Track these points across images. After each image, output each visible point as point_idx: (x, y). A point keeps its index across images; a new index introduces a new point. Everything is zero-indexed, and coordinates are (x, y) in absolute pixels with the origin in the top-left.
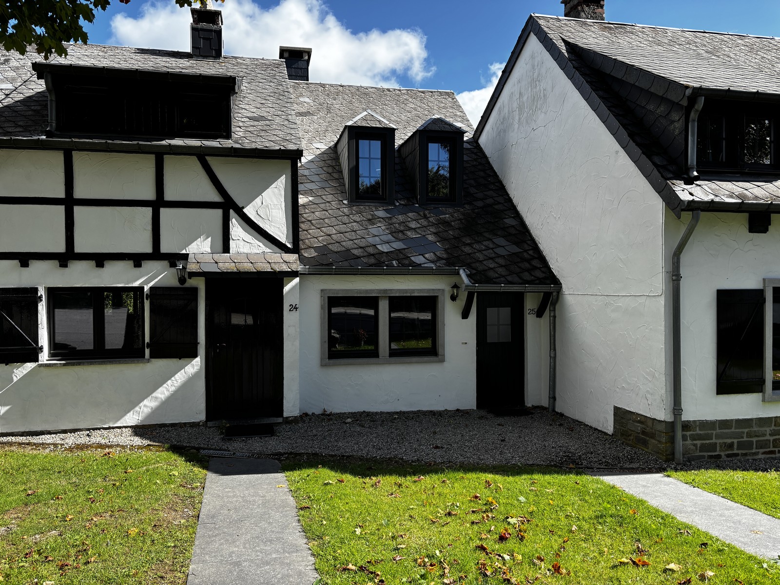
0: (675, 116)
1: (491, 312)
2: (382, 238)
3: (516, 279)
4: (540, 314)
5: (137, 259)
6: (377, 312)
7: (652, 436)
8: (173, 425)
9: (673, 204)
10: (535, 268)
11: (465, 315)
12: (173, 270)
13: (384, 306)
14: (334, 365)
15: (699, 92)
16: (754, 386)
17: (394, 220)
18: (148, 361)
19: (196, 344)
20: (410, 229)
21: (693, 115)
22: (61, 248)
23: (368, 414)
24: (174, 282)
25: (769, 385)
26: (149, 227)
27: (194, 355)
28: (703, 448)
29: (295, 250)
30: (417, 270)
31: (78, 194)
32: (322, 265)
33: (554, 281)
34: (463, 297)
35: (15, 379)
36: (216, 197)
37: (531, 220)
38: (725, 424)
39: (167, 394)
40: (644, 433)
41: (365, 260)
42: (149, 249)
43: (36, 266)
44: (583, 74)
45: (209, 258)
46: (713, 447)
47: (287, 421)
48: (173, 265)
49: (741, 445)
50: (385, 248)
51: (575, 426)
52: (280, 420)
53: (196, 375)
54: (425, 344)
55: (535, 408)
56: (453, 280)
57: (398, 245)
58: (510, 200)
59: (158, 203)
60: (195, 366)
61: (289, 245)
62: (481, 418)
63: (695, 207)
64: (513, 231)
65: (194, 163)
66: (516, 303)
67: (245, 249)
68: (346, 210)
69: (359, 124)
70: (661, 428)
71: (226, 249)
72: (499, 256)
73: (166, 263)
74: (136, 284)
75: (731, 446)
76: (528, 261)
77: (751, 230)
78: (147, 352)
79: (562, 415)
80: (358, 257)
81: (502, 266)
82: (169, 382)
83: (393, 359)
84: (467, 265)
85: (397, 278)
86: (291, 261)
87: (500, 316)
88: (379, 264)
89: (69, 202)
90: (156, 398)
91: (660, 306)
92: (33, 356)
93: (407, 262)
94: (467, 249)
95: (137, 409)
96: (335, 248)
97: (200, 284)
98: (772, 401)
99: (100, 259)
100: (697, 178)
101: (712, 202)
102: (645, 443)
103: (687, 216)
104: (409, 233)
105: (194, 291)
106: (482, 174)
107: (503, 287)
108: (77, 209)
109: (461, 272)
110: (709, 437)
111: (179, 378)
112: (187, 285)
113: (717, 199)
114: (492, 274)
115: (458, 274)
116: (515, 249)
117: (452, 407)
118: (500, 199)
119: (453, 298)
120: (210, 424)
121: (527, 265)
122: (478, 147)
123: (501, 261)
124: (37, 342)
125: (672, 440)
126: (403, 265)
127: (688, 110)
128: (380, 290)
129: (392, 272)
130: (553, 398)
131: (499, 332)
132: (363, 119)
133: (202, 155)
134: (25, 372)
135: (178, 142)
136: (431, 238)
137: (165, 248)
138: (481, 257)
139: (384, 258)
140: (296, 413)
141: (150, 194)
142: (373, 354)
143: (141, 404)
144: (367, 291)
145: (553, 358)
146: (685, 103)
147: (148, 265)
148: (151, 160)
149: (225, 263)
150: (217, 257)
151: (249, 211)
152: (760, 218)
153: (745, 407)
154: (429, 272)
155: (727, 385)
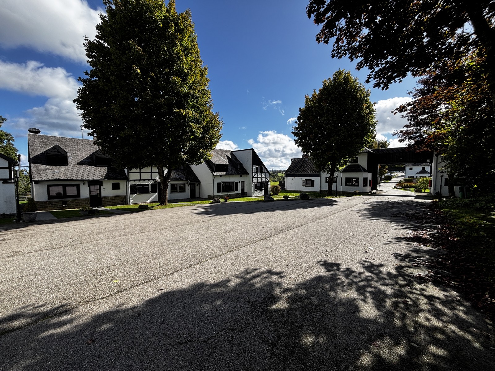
0: (214, 166)
3: (195, 181)
4: (197, 185)
6: (177, 186)
8: (154, 201)
9: (213, 175)
11: (188, 186)
12: (154, 181)
14: (172, 193)
16: (221, 192)
18: (150, 193)
19: (157, 191)
22: (139, 179)
23: (177, 199)
24: (154, 183)
26: (150, 176)
30: (182, 180)
31: (141, 172)
33: (199, 181)
41: (176, 179)
42: (150, 179)
43: (136, 181)
45: (158, 180)
53: (157, 195)
59: (151, 173)
63: (215, 175)
65: (156, 167)
66: (194, 184)
72: (192, 178)
73: (152, 180)
74: (149, 183)
76: (196, 179)
82: (153, 196)
83: (179, 192)
87: (193, 186)
90: (152, 198)
91: (212, 184)
92: (136, 193)
94: (188, 177)
99: (144, 180)
100: (215, 172)
104: (180, 175)
105: (156, 184)
107: (193, 182)
108: (141, 174)
111: (155, 195)
113: (217, 174)
114: (192, 180)
115: (188, 181)
116: (194, 177)
117: (187, 197)
119: (187, 184)
120: (159, 201)
124: (136, 191)
128: (178, 183)
129: (179, 180)
130: (200, 196)
131: (192, 188)
134: (135, 195)
136: (184, 176)
138: (190, 178)
142: (177, 192)
143: (150, 199)
144: (176, 183)
145: (199, 191)
147: (150, 181)
148: (150, 167)
152: (221, 176)
153: (220, 194)
154: (184, 180)
155: (218, 192)
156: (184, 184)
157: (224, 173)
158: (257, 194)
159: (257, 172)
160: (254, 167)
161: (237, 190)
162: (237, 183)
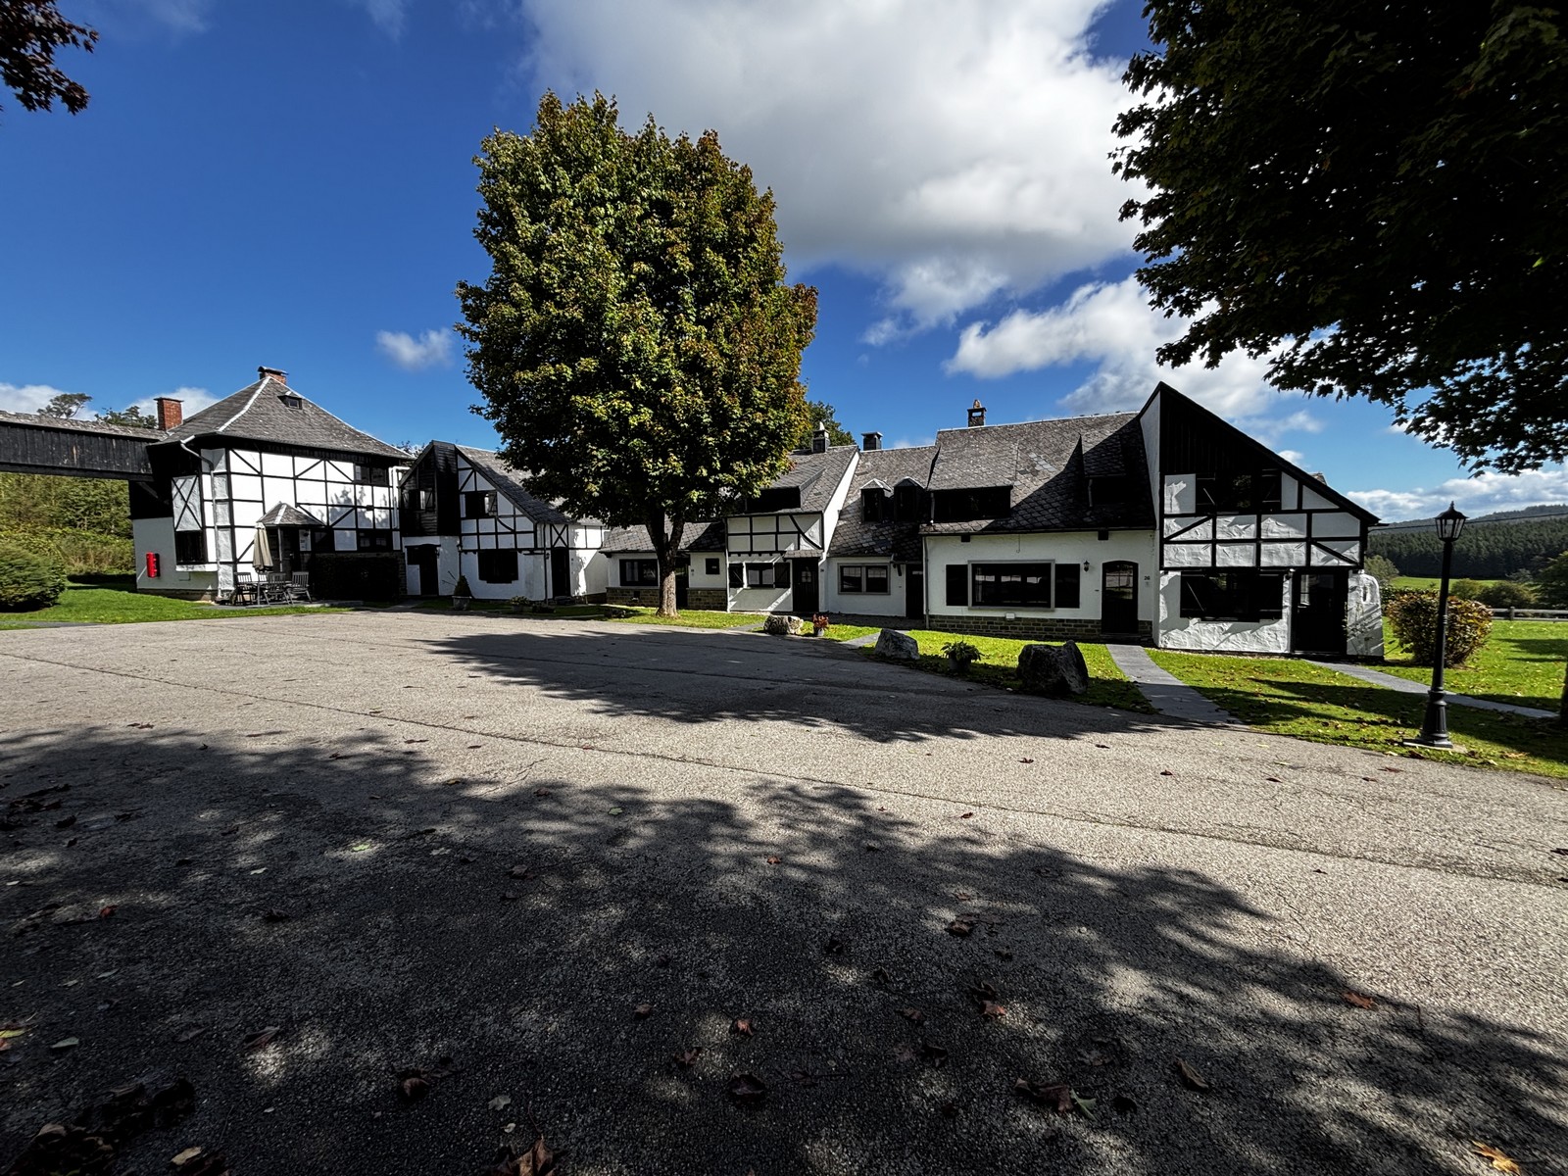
2: (868, 540)
5: (771, 553)
11: (900, 574)
13: (864, 570)
14: (842, 594)
16: (963, 604)
17: (877, 531)
18: (775, 589)
19: (790, 583)
20: (882, 535)
22: (749, 550)
23: (857, 615)
24: (783, 561)
25: (970, 604)
26: (775, 542)
27: (789, 588)
28: (941, 626)
29: (822, 548)
30: (879, 554)
31: (754, 531)
35: (738, 593)
36: (795, 530)
38: (950, 617)
42: (774, 550)
43: (741, 556)
45: (794, 552)
46: (945, 626)
48: (782, 555)
50: (866, 545)
54: (883, 587)
59: (777, 533)
61: (820, 546)
65: (788, 518)
67: (805, 548)
68: (858, 527)
69: (866, 488)
71: (799, 549)
74: (771, 562)
75: (953, 626)
77: (963, 541)
78: (775, 586)
80: (852, 550)
82: (782, 596)
83: (869, 594)
92: (743, 586)
93: (872, 551)
95: (772, 605)
96: (845, 545)
97: (791, 561)
98: (971, 610)
99: (761, 554)
105: (789, 564)
108: (753, 536)
110: (943, 622)
111: (785, 595)
112: (786, 562)
120: (796, 609)
124: (743, 582)
128: (861, 564)
134: (740, 590)
136: (889, 539)
137: (779, 549)
139: (863, 550)
140: (824, 611)
141: (774, 530)
143: (774, 603)
144: (855, 564)
147: (774, 555)
148: (774, 518)
149: (799, 554)
151: (807, 534)
152: (965, 537)
153: (959, 611)
154: (884, 555)
155: (951, 601)
156: (884, 567)
158: (1210, 639)
159: (1203, 513)
160: (1180, 486)
162: (1068, 571)
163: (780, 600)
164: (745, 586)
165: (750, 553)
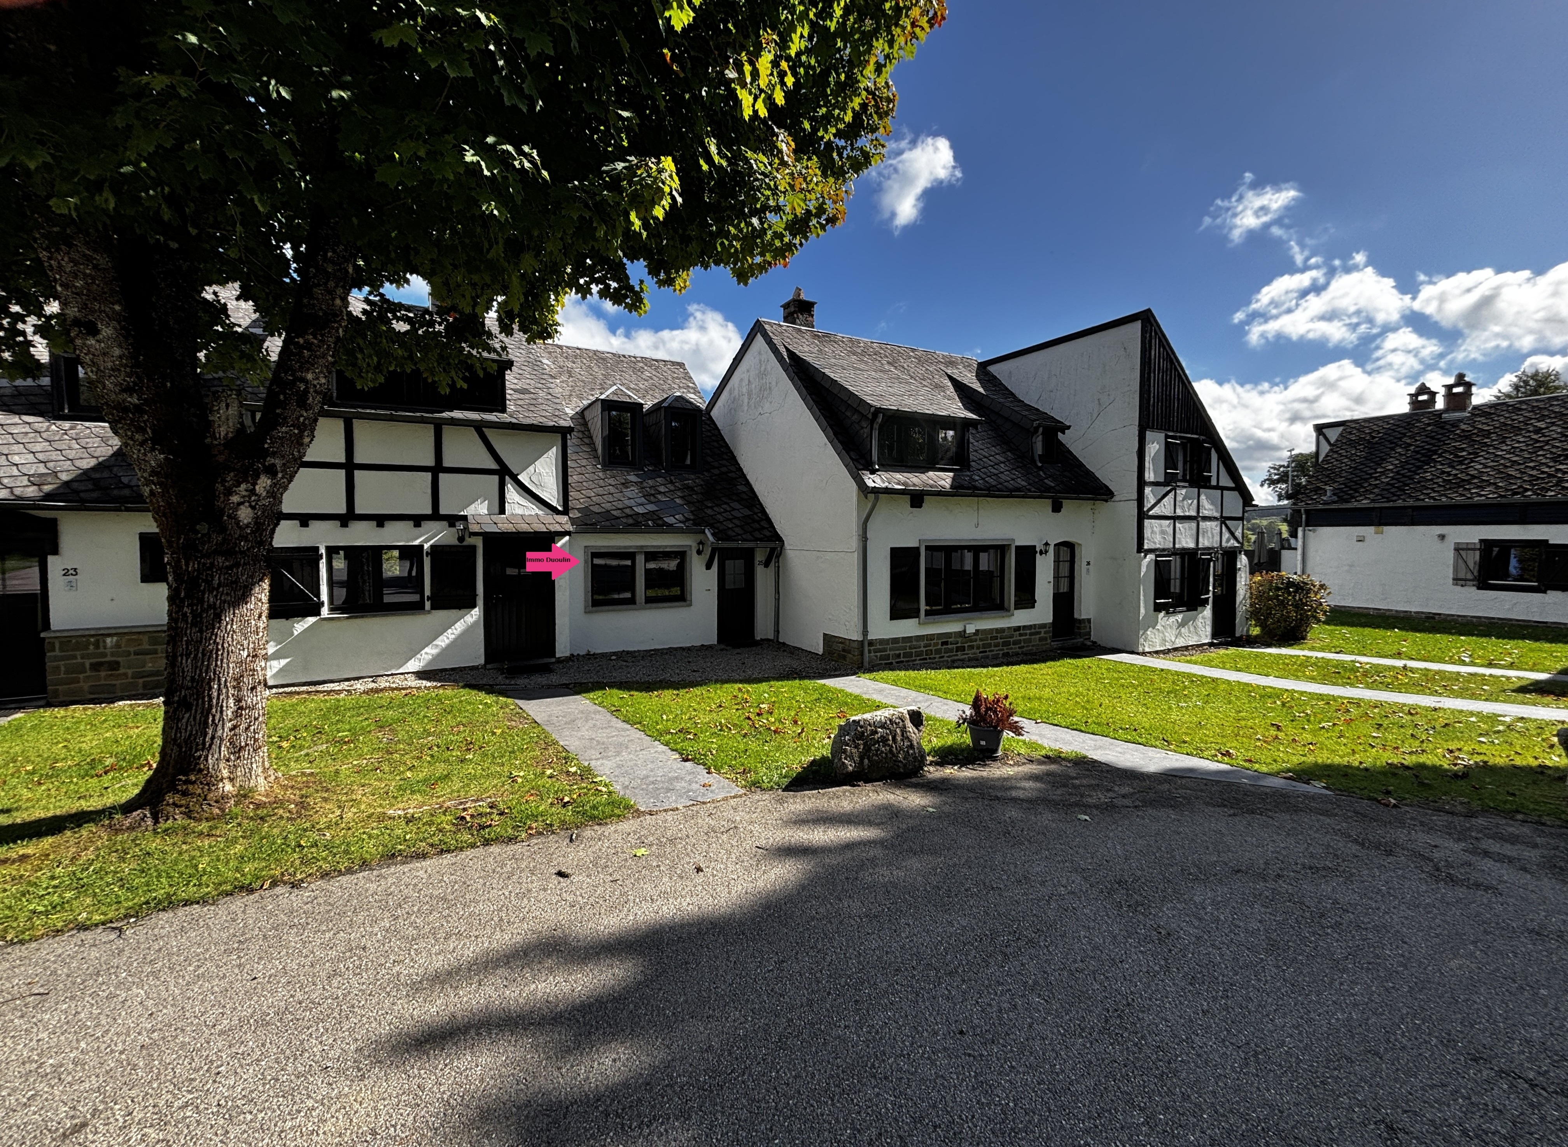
0: (864, 424)
1: (729, 563)
2: (637, 500)
3: (750, 537)
4: (767, 564)
5: (417, 520)
6: (634, 563)
7: (849, 652)
8: (453, 669)
9: (863, 488)
10: (764, 528)
11: (709, 566)
12: (453, 530)
13: (640, 559)
14: (596, 612)
15: (879, 410)
16: (913, 613)
17: (645, 484)
18: (429, 612)
19: (475, 595)
20: (660, 493)
21: (876, 426)
22: (342, 509)
23: (628, 652)
24: (454, 541)
25: (922, 613)
26: (429, 491)
27: (474, 606)
28: (881, 658)
29: (565, 512)
30: (670, 529)
31: (358, 459)
32: (586, 524)
33: (777, 538)
34: (708, 551)
35: (296, 633)
36: (494, 466)
37: (759, 489)
38: (895, 640)
39: (447, 641)
40: (844, 650)
41: (624, 520)
42: (428, 511)
43: (316, 526)
44: (800, 379)
45: (487, 520)
46: (887, 657)
47: (560, 661)
48: (452, 525)
49: (905, 655)
50: (640, 510)
51: (795, 651)
52: (553, 660)
53: (476, 623)
54: (676, 591)
55: (762, 640)
56: (700, 537)
57: (651, 507)
58: (741, 469)
59: (437, 469)
60: (475, 615)
61: (560, 508)
62: (722, 650)
63: (876, 491)
64: (745, 497)
65: (472, 433)
66: (748, 556)
67: (519, 511)
68: (601, 474)
69: (611, 398)
70: (855, 645)
71: (502, 511)
72: (736, 518)
73: (445, 524)
74: (417, 542)
75: (899, 656)
76: (758, 522)
77: (912, 506)
78: (428, 605)
79: (784, 644)
80: (618, 518)
81: (737, 526)
82: (450, 631)
83: (649, 605)
84: (711, 526)
85: (652, 535)
86: (563, 522)
87: (735, 566)
88: (637, 524)
89: (350, 467)
90: (437, 646)
91: (855, 559)
92: (315, 610)
93: (660, 522)
94: (709, 512)
95: (418, 656)
96: (596, 509)
97: (479, 542)
98: (924, 624)
99: (381, 520)
100: (878, 470)
101: (887, 488)
102: (844, 658)
103: (871, 496)
104: (659, 497)
105: (473, 548)
106: (715, 444)
107: (741, 544)
108: (357, 473)
109: (707, 531)
110: (885, 650)
111: (459, 627)
112: (465, 543)
113: (890, 486)
114: (730, 533)
115: (704, 532)
116: (747, 512)
117: (698, 644)
118: (733, 468)
119: (699, 552)
120: (488, 666)
121: (757, 526)
122: (711, 418)
123: (737, 522)
124: (319, 598)
125: (862, 654)
126: (658, 525)
127: (872, 421)
128: (637, 547)
129: (648, 531)
130: (777, 632)
131: (734, 581)
132: (613, 393)
133: (479, 427)
134: (306, 626)
135: (457, 414)
136: (678, 501)
137: (443, 511)
138: (722, 519)
139: (640, 519)
140: (568, 654)
141: (430, 462)
142: (631, 601)
143: (423, 652)
144: (625, 547)
145: (778, 600)
146: (870, 416)
147: (427, 525)
148: (430, 430)
149: (503, 525)
150: (496, 518)
151: (523, 478)
152: (917, 498)
153: (908, 628)
154: (680, 531)
155: (896, 614)
156: (681, 555)
157: (944, 479)
158: (1170, 635)
159: (1169, 482)
160: (1155, 447)
161: (1026, 599)
162: (1027, 555)
163: (443, 641)
164: (325, 612)
165: (347, 518)
